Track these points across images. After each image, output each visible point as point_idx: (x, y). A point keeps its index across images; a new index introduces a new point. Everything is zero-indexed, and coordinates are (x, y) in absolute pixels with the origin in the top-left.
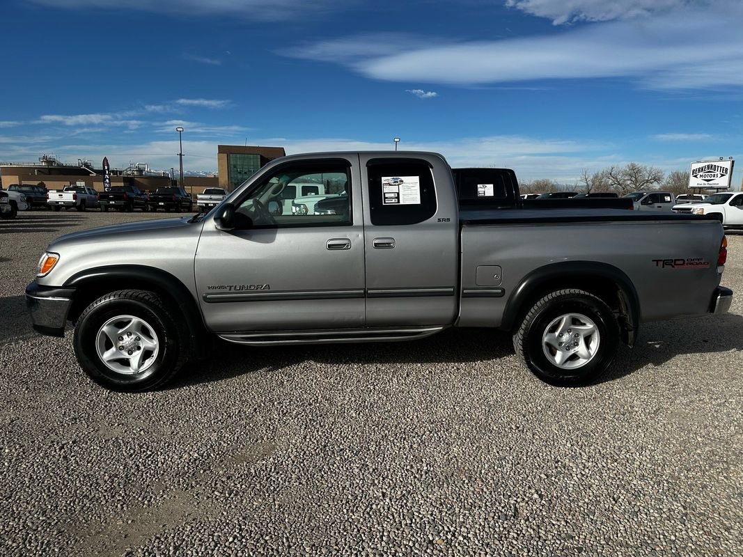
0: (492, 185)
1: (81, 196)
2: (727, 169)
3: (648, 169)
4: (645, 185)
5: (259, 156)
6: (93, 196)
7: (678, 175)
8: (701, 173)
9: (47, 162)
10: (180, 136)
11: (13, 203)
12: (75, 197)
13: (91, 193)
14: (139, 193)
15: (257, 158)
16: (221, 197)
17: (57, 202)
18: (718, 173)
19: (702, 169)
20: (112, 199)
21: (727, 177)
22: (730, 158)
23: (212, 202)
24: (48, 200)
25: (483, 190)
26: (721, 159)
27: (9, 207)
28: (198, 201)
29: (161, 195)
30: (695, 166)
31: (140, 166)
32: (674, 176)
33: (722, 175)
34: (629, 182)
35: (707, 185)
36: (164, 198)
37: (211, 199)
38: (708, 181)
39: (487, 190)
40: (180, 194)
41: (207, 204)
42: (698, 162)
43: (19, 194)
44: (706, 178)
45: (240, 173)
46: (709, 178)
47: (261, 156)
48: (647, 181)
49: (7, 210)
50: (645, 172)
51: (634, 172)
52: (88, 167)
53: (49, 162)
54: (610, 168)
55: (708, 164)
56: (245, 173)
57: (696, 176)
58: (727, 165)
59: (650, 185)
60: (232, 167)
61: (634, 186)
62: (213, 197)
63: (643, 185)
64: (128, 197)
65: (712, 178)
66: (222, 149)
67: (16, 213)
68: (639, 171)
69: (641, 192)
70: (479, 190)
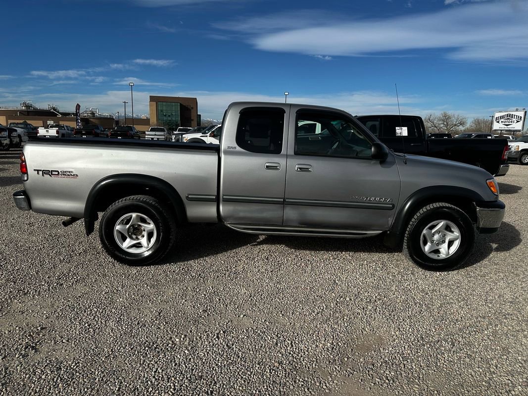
0: (406, 128)
1: (62, 131)
2: (521, 117)
3: (456, 116)
4: (454, 127)
5: (179, 104)
6: (70, 132)
7: (478, 120)
8: (502, 120)
9: (26, 106)
10: (132, 88)
11: (19, 136)
12: (58, 132)
13: (68, 130)
14: (103, 130)
15: (178, 105)
16: (162, 133)
17: (45, 136)
18: (515, 119)
19: (503, 117)
20: (84, 134)
21: (521, 122)
22: (524, 109)
23: (156, 137)
24: (38, 135)
25: (400, 131)
26: (517, 110)
27: (17, 140)
28: (146, 136)
29: (120, 131)
30: (497, 115)
31: (93, 110)
32: (475, 121)
33: (518, 122)
34: (442, 125)
35: (506, 129)
36: (121, 134)
37: (155, 135)
38: (507, 125)
39: (403, 131)
40: (132, 131)
41: (152, 139)
42: (500, 112)
43: (22, 130)
44: (506, 123)
45: (165, 116)
46: (508, 123)
47: (180, 104)
48: (455, 125)
49: (17, 142)
50: (454, 118)
51: (446, 119)
52: (55, 110)
53: (28, 106)
54: (429, 116)
55: (507, 113)
56: (169, 116)
57: (498, 122)
58: (521, 114)
59: (457, 128)
60: (160, 111)
61: (446, 128)
62: (157, 133)
63: (452, 127)
64: (95, 132)
65: (510, 123)
66: (152, 99)
67: (21, 144)
68: (449, 118)
69: (470, 133)
70: (397, 131)
